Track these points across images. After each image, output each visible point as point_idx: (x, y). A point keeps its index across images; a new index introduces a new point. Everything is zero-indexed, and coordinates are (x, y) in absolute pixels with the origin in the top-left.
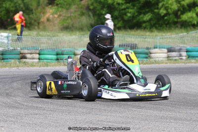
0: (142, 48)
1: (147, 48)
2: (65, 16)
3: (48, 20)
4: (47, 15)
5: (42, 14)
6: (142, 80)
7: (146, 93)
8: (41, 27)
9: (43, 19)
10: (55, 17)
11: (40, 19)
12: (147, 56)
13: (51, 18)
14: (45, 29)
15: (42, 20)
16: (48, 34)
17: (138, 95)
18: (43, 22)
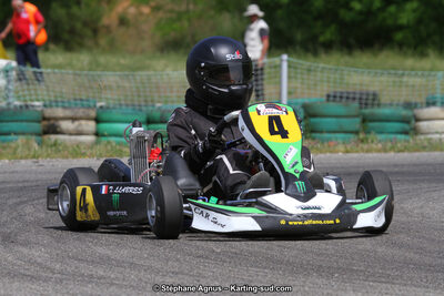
0: (391, 105)
1: (408, 105)
2: (172, 11)
3: (123, 21)
4: (119, 9)
5: (104, 6)
6: (300, 185)
7: (306, 217)
8: (103, 41)
9: (109, 18)
10: (141, 14)
11: (99, 19)
12: (406, 126)
13: (130, 17)
14: (112, 48)
15: (105, 21)
16: (122, 61)
17: (283, 222)
18: (108, 29)
